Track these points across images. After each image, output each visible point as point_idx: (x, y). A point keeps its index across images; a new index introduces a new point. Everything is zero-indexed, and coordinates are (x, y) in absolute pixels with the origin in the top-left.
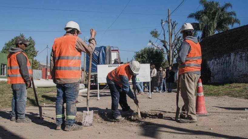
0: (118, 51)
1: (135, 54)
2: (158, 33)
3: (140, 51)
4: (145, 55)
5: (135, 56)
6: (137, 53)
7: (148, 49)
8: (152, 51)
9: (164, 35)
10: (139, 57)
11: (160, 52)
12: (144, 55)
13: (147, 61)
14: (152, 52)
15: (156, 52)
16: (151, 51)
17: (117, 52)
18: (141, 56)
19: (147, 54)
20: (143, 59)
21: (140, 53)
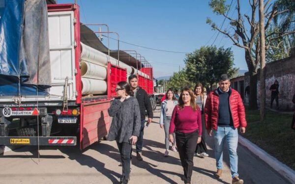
0: (74, 10)
1: (186, 58)
2: (226, 4)
3: (194, 52)
4: (202, 59)
5: (187, 60)
6: (189, 55)
7: (206, 49)
8: (213, 52)
9: (239, 10)
10: (192, 62)
11: (225, 53)
12: (200, 59)
13: (204, 67)
14: (212, 54)
15: (220, 53)
16: (211, 51)
17: (72, 13)
18: (195, 60)
19: (205, 56)
20: (199, 64)
21: (194, 55)
